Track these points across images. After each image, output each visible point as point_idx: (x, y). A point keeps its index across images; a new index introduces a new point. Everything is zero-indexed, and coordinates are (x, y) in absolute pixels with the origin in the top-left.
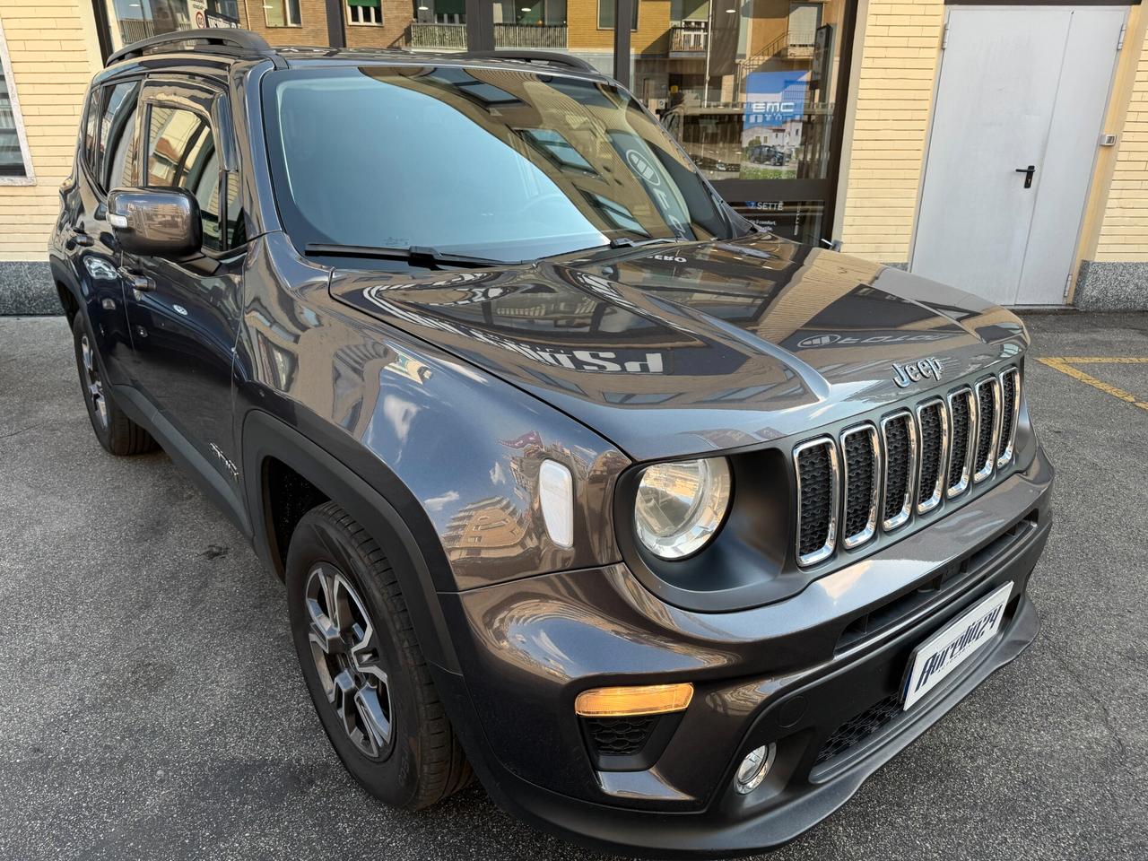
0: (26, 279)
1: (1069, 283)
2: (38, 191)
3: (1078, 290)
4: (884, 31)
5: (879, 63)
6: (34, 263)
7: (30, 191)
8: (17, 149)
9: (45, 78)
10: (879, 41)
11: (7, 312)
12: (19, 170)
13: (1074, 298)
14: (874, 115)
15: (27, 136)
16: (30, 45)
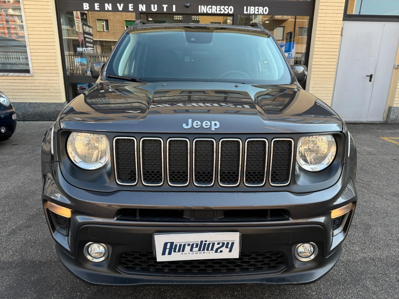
0: (27, 108)
1: (385, 114)
2: (34, 78)
3: (388, 116)
4: (322, 29)
5: (321, 39)
6: (30, 103)
7: (31, 78)
8: (28, 64)
9: (39, 40)
10: (321, 32)
11: (20, 120)
12: (28, 71)
13: (387, 119)
14: (320, 56)
15: (31, 59)
16: (35, 29)
